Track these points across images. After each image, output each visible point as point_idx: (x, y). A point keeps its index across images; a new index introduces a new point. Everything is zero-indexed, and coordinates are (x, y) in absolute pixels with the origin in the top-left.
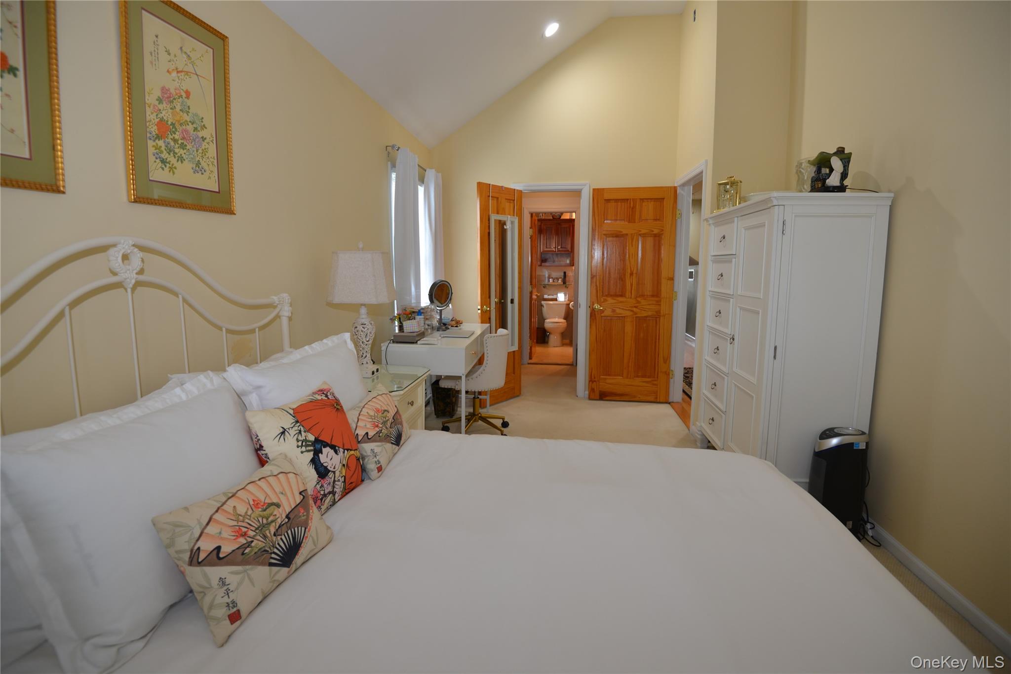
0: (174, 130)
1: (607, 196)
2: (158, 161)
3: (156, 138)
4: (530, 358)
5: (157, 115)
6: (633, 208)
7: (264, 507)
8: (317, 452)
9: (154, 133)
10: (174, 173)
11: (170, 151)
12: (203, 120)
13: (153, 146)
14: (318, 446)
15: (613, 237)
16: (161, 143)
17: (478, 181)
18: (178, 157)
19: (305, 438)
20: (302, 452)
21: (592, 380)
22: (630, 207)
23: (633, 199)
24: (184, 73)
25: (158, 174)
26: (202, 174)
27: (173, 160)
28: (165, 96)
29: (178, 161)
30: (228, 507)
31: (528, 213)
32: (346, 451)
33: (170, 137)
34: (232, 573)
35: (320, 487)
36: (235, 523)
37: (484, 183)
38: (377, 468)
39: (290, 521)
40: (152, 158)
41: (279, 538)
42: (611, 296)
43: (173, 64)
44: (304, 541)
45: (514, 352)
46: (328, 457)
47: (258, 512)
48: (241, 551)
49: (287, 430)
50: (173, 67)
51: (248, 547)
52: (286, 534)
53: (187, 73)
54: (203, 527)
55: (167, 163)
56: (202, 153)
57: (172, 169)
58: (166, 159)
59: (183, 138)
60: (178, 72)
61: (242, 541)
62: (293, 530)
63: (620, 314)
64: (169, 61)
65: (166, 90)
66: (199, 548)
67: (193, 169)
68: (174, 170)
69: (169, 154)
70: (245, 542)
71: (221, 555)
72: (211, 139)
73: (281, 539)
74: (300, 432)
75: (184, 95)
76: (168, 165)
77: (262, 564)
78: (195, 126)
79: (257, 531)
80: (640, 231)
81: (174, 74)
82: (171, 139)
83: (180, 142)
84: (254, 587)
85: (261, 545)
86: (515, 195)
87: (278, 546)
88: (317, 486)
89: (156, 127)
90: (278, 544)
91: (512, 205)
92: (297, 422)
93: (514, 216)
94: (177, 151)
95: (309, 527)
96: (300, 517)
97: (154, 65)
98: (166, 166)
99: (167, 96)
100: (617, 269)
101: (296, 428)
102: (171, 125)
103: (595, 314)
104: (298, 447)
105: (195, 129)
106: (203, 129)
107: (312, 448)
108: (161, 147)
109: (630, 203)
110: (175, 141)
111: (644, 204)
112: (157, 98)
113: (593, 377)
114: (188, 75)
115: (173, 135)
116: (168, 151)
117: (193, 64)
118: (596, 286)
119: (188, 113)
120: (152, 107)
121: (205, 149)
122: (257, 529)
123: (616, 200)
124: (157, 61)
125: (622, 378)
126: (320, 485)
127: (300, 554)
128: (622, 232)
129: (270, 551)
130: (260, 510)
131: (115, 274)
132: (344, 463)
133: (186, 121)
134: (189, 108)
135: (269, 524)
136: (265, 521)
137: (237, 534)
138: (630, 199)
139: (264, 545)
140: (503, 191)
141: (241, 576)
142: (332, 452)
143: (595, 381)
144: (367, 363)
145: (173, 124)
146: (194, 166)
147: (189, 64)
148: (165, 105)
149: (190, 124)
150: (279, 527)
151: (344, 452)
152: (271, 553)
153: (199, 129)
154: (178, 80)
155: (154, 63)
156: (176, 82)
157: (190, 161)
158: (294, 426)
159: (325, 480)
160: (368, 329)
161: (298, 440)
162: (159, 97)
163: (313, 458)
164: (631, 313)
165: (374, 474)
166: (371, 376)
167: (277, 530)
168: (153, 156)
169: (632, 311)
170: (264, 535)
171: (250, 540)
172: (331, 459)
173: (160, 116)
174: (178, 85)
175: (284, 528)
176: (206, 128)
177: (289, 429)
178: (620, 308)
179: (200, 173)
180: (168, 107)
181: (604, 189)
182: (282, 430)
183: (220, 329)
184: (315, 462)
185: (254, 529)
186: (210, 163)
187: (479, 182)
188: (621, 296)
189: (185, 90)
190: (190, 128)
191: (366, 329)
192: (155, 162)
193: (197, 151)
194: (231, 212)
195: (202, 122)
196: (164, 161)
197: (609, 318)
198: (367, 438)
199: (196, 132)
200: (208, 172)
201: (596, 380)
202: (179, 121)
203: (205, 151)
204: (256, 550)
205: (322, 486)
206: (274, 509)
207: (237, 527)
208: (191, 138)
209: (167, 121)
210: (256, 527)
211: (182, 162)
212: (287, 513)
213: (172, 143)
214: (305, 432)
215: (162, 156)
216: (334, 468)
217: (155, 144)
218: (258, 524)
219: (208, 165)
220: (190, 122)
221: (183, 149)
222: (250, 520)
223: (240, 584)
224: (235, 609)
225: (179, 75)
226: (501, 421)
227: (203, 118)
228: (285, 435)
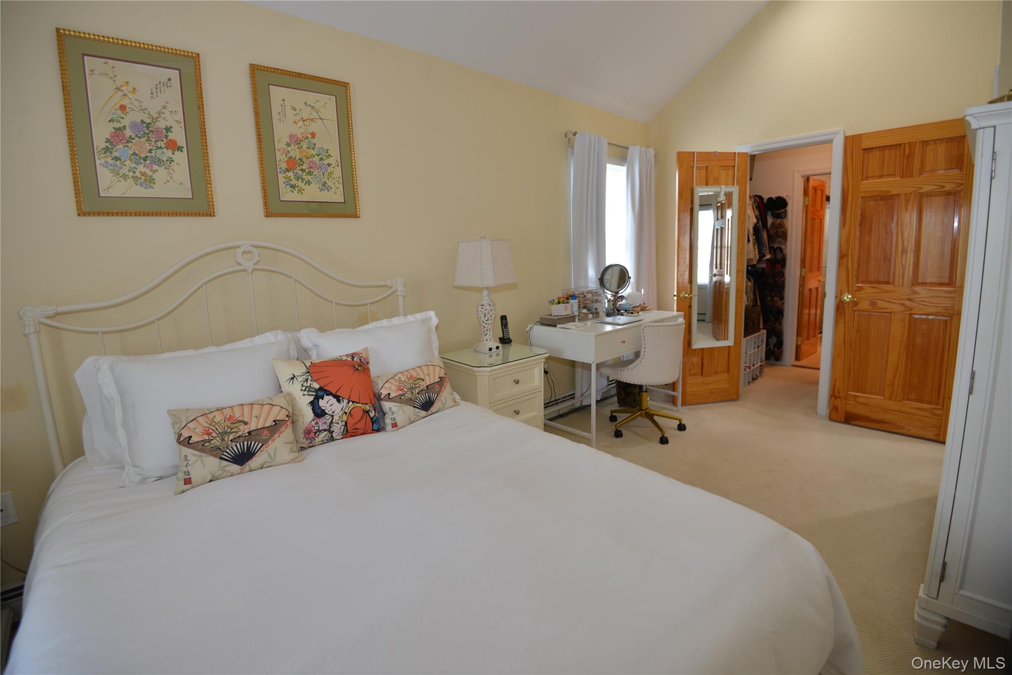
0: (301, 163)
1: (866, 144)
2: (288, 187)
3: (286, 171)
4: (797, 358)
5: (286, 155)
6: (909, 156)
7: (235, 422)
8: (318, 398)
9: (284, 168)
10: (302, 193)
11: (298, 178)
12: (328, 151)
13: (284, 177)
14: (320, 393)
15: (876, 200)
16: (290, 174)
17: (677, 151)
18: (306, 181)
19: (309, 385)
20: (304, 395)
21: (834, 395)
22: (904, 155)
23: (909, 143)
24: (309, 120)
25: (288, 195)
26: (328, 191)
27: (300, 184)
28: (293, 140)
29: (305, 184)
30: (211, 416)
31: (800, 177)
32: (351, 403)
33: (298, 168)
34: (192, 454)
35: (315, 424)
36: (208, 426)
37: (685, 152)
38: (392, 424)
39: (250, 436)
40: (282, 186)
41: (234, 444)
42: (870, 282)
43: (298, 117)
44: (259, 452)
45: (729, 347)
46: (327, 403)
47: (228, 423)
48: (203, 443)
49: (297, 377)
50: (300, 118)
51: (208, 442)
52: (242, 443)
53: (312, 120)
54: (188, 422)
55: (296, 187)
56: (328, 175)
57: (300, 191)
58: (295, 184)
59: (311, 167)
60: (303, 121)
61: (206, 437)
62: (249, 442)
63: (885, 309)
64: (295, 115)
65: (294, 136)
66: (181, 434)
67: (319, 188)
68: (303, 191)
69: (298, 181)
70: (207, 438)
71: (190, 442)
72: (337, 164)
73: (236, 445)
74: (307, 380)
75: (310, 136)
76: (297, 189)
77: (215, 456)
78: (320, 157)
79: (219, 435)
80: (922, 188)
81: (300, 123)
82: (299, 170)
83: (307, 171)
84: (204, 467)
85: (218, 444)
86: (735, 160)
87: (231, 449)
88: (313, 422)
89: (286, 164)
90: (232, 447)
91: (731, 172)
92: (308, 372)
93: (734, 185)
94: (304, 177)
95: (267, 445)
96: (262, 436)
97: (282, 121)
98: (295, 189)
99: (295, 140)
100: (880, 245)
101: (305, 377)
102: (298, 160)
103: (844, 308)
104: (301, 390)
105: (321, 159)
106: (328, 158)
107: (314, 394)
108: (290, 177)
109: (904, 150)
110: (303, 170)
111: (929, 148)
112: (286, 143)
113: (837, 391)
114: (313, 121)
115: (301, 167)
116: (297, 178)
117: (317, 112)
118: (848, 269)
119: (313, 149)
120: (281, 150)
121: (331, 172)
122: (220, 433)
123: (882, 148)
124: (284, 117)
125: (883, 398)
126: (315, 422)
127: (253, 460)
128: (889, 192)
129: (223, 450)
130: (230, 422)
131: (240, 265)
132: (346, 411)
133: (313, 155)
134: (315, 144)
135: (230, 433)
136: (229, 430)
137: (205, 432)
138: (905, 144)
139: (220, 444)
140: (716, 157)
141: (196, 458)
142: (334, 400)
143: (839, 397)
144: (487, 340)
145: (300, 159)
146: (321, 186)
147: (313, 113)
148: (293, 147)
149: (316, 156)
150: (237, 437)
151: (348, 403)
152: (224, 452)
153: (325, 158)
154: (304, 127)
155: (282, 120)
156: (302, 129)
157: (317, 183)
158: (303, 375)
159: (320, 420)
160: (486, 310)
161: (302, 386)
162: (287, 142)
163: (312, 401)
164: (902, 308)
165: (389, 427)
166: (488, 352)
167: (235, 439)
168: (283, 184)
169: (903, 305)
170: (223, 439)
171: (211, 438)
172: (331, 405)
173: (289, 155)
174: (304, 130)
175: (242, 439)
176: (331, 157)
177: (298, 376)
178: (883, 300)
179: (326, 190)
180: (296, 147)
181: (862, 134)
182: (292, 376)
183: (332, 302)
184: (314, 404)
185: (218, 432)
186: (336, 182)
187: (679, 152)
188: (888, 283)
189: (310, 132)
190: (316, 159)
191: (484, 309)
192: (286, 188)
193: (323, 175)
194: (355, 216)
195: (327, 152)
196: (293, 186)
197: (867, 313)
198: (388, 397)
199: (321, 161)
200: (334, 189)
201: (841, 395)
202: (306, 156)
203: (330, 174)
204: (213, 446)
205: (317, 423)
206: (241, 425)
207: (207, 428)
208: (318, 166)
209: (295, 158)
210: (220, 432)
211: (309, 185)
212: (251, 430)
213: (300, 173)
214: (311, 381)
215: (292, 183)
216: (333, 412)
217: (285, 175)
218: (223, 431)
219: (334, 184)
220: (316, 154)
221: (311, 175)
222: (219, 426)
223: (194, 463)
224: (188, 477)
225: (305, 122)
226: (678, 423)
227: (328, 150)
228: (293, 380)
